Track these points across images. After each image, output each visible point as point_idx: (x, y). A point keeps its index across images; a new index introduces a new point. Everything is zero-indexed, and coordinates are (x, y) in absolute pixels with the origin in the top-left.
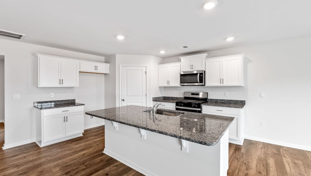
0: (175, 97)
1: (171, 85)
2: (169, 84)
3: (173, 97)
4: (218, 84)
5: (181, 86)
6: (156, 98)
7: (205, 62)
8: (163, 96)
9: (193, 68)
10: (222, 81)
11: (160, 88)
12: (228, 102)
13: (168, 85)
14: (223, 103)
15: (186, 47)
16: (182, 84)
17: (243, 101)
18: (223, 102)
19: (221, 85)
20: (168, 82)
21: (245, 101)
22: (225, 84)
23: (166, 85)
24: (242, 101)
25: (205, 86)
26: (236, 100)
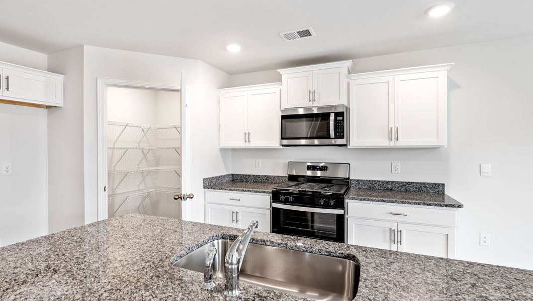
0: (262, 177)
1: (255, 143)
2: (249, 141)
3: (258, 176)
4: (384, 142)
5: (283, 146)
6: (213, 178)
7: (348, 84)
8: (231, 173)
9: (314, 101)
10: (393, 134)
11: (224, 151)
12: (402, 186)
13: (247, 145)
14: (387, 190)
15: (306, 33)
16: (285, 142)
17: (439, 184)
18: (390, 187)
19: (392, 144)
20: (247, 136)
21: (444, 185)
22: (403, 142)
23: (240, 144)
24: (436, 184)
25: (349, 147)
26: (421, 183)
